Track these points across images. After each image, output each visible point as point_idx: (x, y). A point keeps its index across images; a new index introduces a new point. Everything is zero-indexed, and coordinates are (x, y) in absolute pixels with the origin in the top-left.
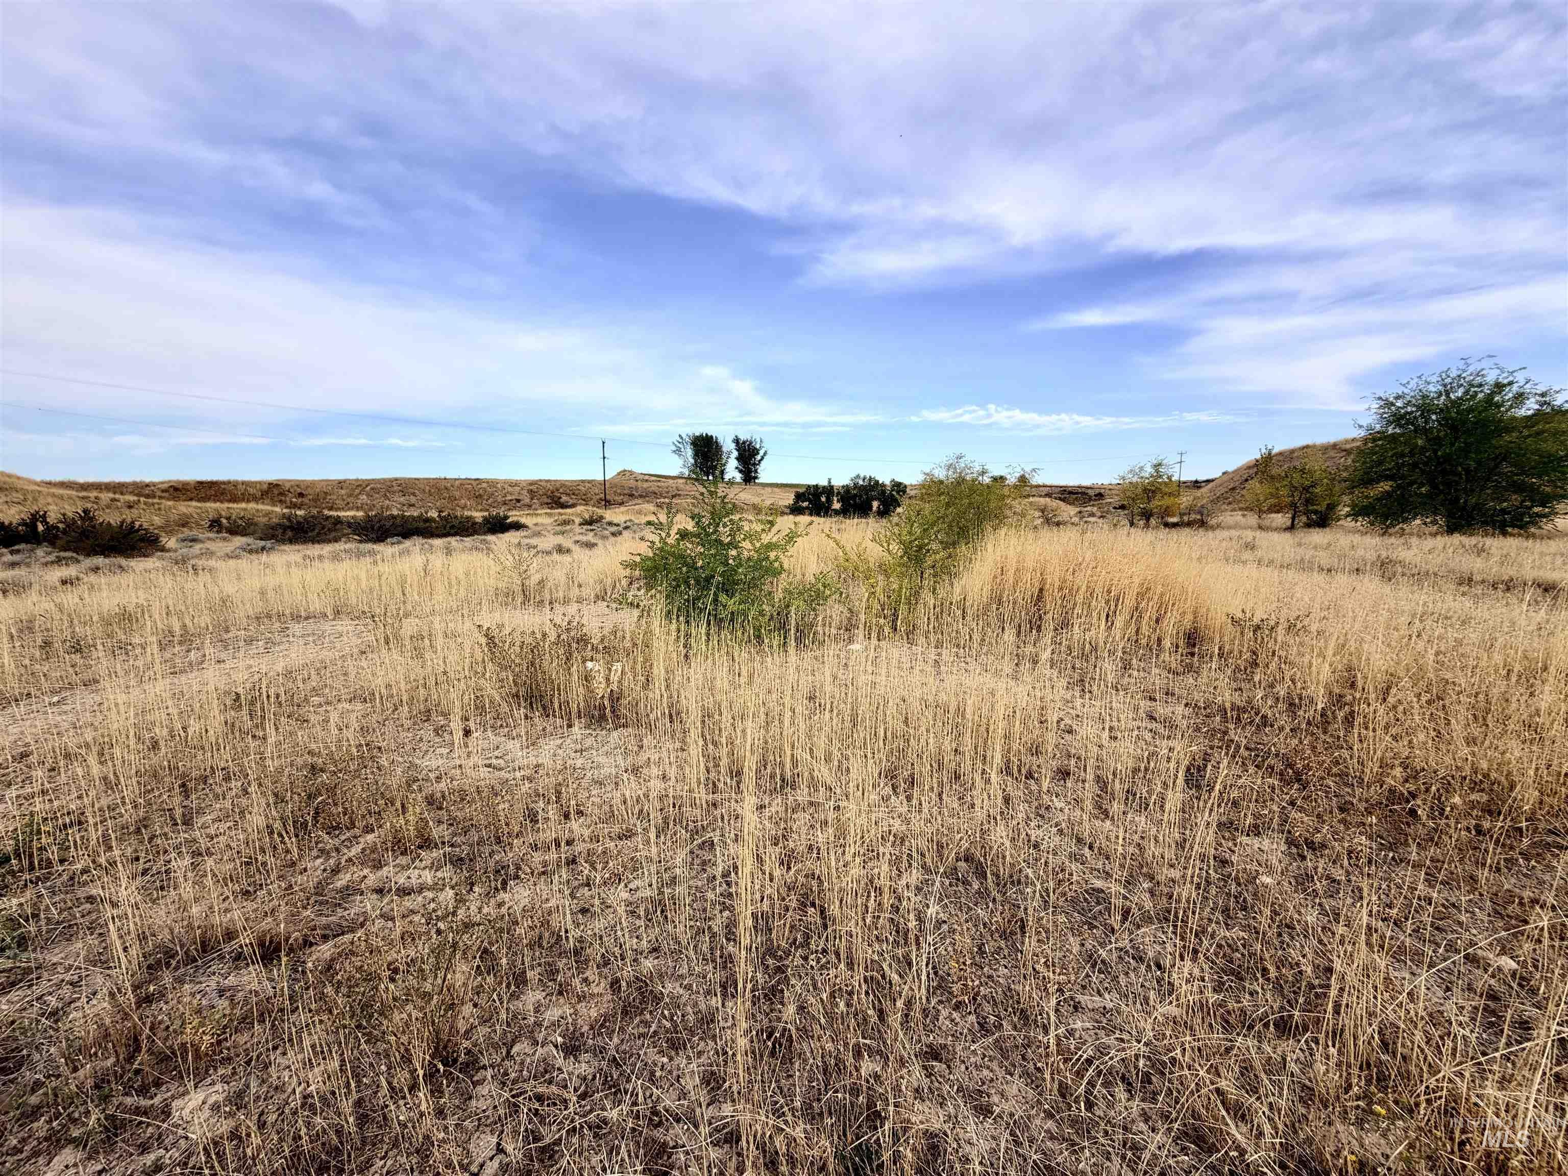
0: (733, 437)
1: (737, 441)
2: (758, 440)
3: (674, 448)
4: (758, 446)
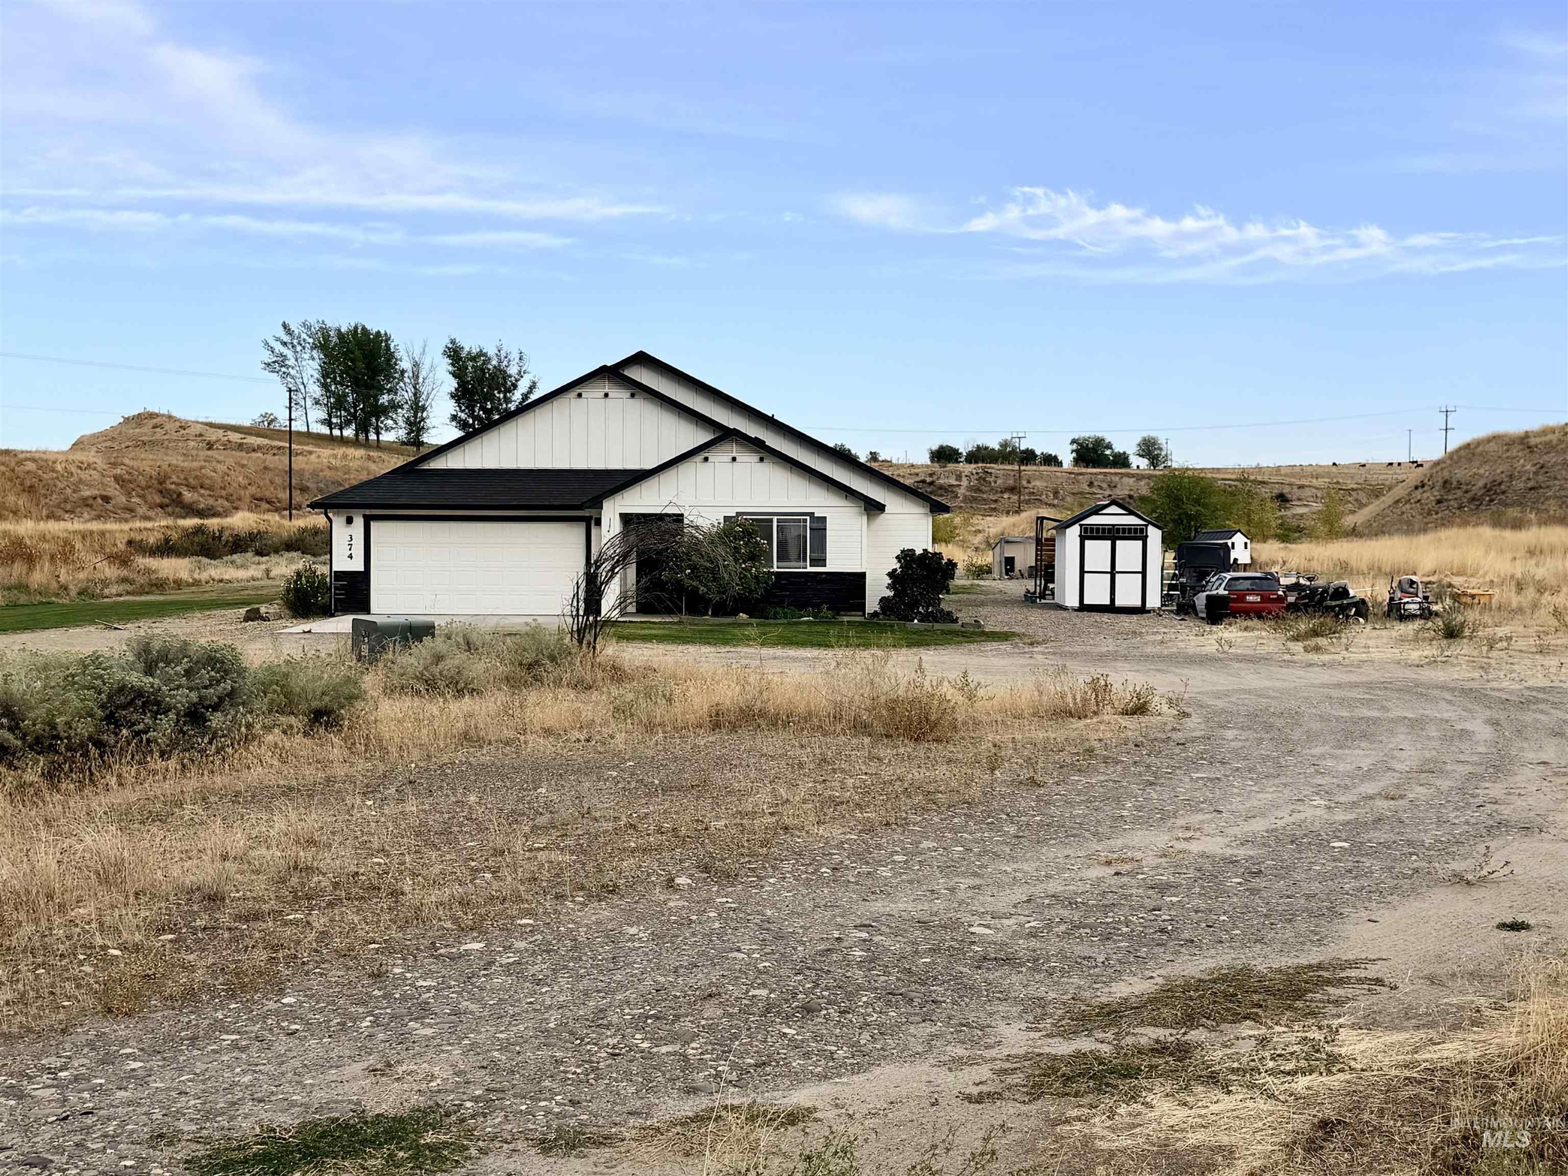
0: (446, 342)
1: (454, 354)
2: (515, 356)
3: (268, 357)
4: (513, 370)
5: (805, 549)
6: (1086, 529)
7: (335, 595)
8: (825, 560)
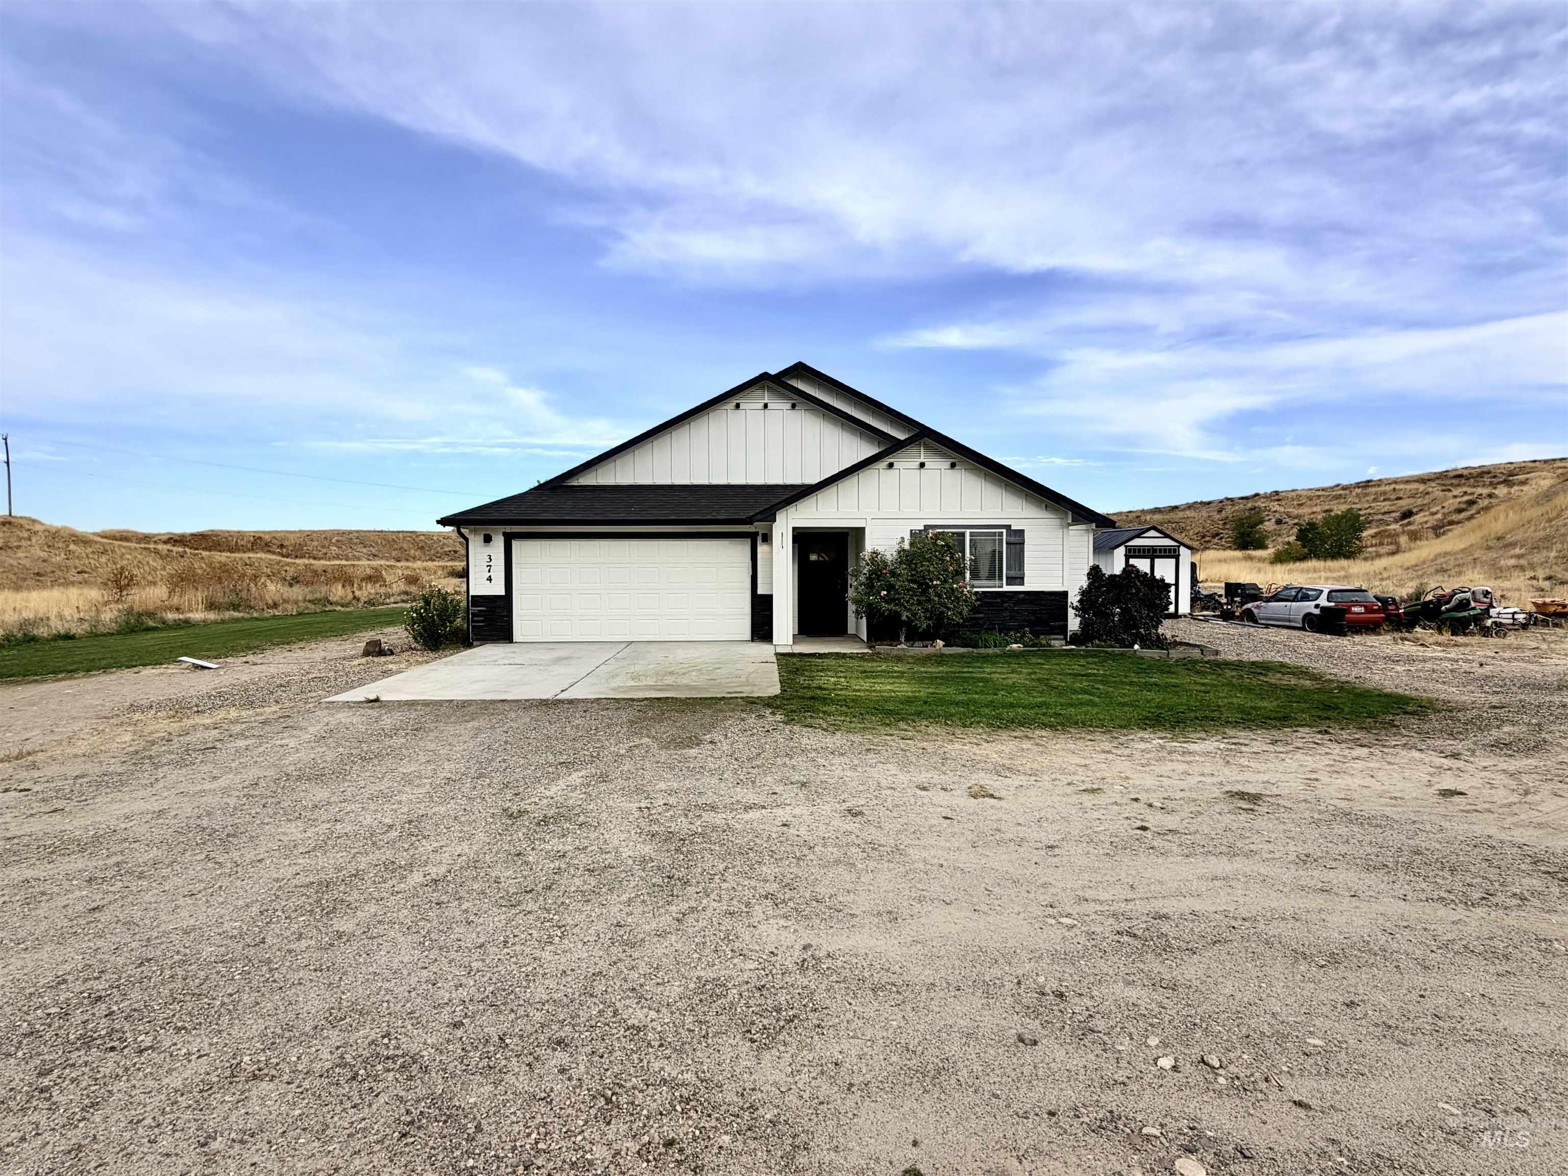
5: (1002, 565)
6: (1130, 550)
7: (473, 621)
8: (1022, 578)
